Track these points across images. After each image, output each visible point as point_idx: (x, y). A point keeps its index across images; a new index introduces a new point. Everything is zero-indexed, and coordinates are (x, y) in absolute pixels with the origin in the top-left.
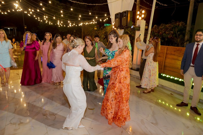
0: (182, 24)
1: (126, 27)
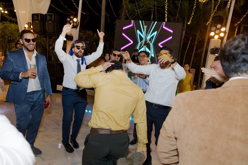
0: (96, 35)
1: (53, 34)
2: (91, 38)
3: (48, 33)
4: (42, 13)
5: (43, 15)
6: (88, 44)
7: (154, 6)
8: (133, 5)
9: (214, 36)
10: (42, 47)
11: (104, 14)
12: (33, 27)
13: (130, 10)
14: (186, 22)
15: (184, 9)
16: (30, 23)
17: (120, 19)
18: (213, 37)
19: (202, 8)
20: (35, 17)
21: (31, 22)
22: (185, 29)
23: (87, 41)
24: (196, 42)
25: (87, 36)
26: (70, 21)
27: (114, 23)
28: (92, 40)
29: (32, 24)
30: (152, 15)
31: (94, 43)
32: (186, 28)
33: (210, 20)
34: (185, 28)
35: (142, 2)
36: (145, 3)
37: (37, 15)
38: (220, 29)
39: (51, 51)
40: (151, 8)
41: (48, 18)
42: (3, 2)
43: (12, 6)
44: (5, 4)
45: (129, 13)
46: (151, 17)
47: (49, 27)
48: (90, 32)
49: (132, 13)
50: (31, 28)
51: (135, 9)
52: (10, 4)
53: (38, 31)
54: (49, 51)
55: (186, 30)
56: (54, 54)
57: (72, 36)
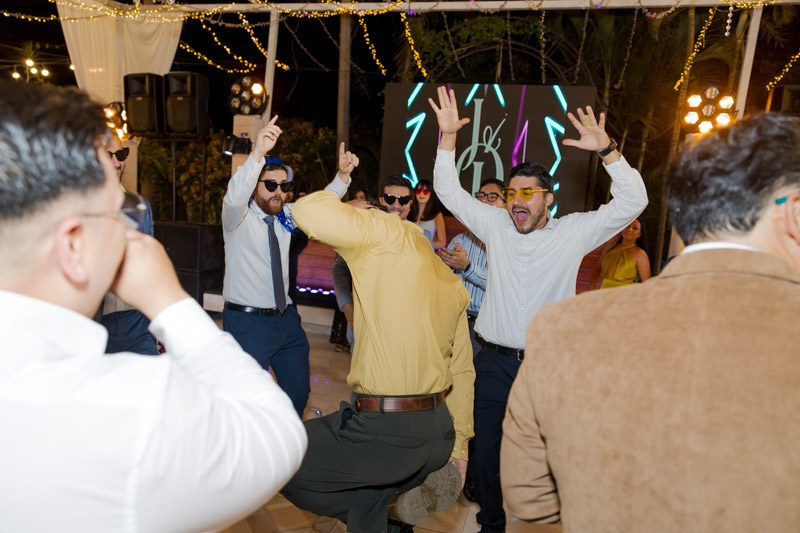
0: (325, 134)
1: (188, 134)
2: (307, 144)
3: (173, 134)
4: (156, 72)
5: (158, 77)
6: (300, 164)
7: (505, 37)
8: (437, 36)
9: (698, 123)
10: (154, 176)
11: (348, 68)
12: (127, 115)
13: (429, 53)
14: (608, 84)
15: (601, 41)
16: (120, 104)
17: (397, 80)
18: (694, 128)
19: (657, 39)
20: (135, 86)
21: (123, 101)
22: (604, 104)
23: (295, 155)
24: (644, 144)
25: (294, 138)
26: (241, 92)
27: (379, 95)
28: (312, 150)
29: (123, 105)
30: (500, 64)
31: (319, 160)
32: (610, 102)
33: (686, 73)
34: (607, 102)
35: (465, 26)
36: (474, 27)
37: (140, 78)
38: (715, 102)
39: (185, 189)
40: (496, 43)
41: (174, 86)
42: (34, 43)
43: (64, 52)
44: (43, 49)
45: (427, 61)
46: (495, 72)
47: (178, 113)
48: (305, 124)
49: (435, 60)
50: (121, 118)
51: (443, 47)
52: (57, 47)
53: (142, 128)
54: (178, 188)
55: (609, 107)
56: (193, 198)
57: (249, 140)
